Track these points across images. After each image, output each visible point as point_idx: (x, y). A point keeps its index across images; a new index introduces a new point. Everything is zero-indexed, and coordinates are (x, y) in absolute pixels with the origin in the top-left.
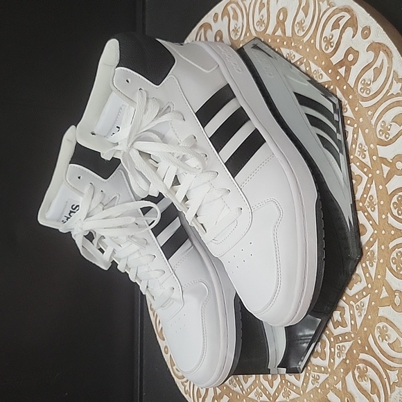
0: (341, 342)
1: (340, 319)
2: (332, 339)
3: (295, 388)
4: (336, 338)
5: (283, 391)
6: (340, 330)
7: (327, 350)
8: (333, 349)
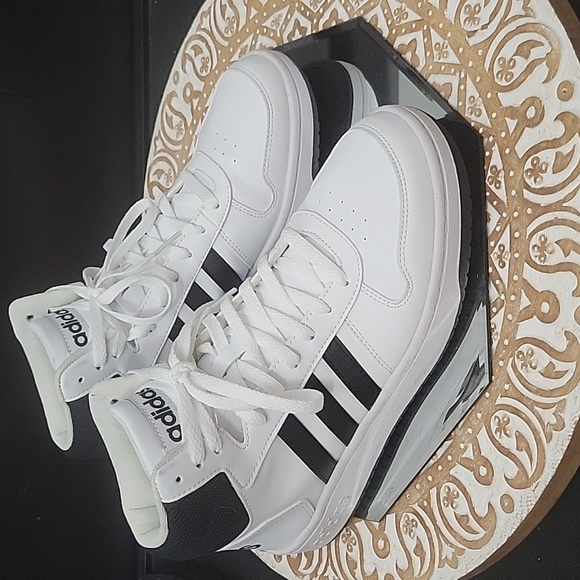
0: (310, 10)
1: (297, 32)
2: (315, 21)
3: (386, 11)
4: (310, 18)
5: (403, 22)
6: (305, 22)
7: (327, 16)
8: (321, 11)
